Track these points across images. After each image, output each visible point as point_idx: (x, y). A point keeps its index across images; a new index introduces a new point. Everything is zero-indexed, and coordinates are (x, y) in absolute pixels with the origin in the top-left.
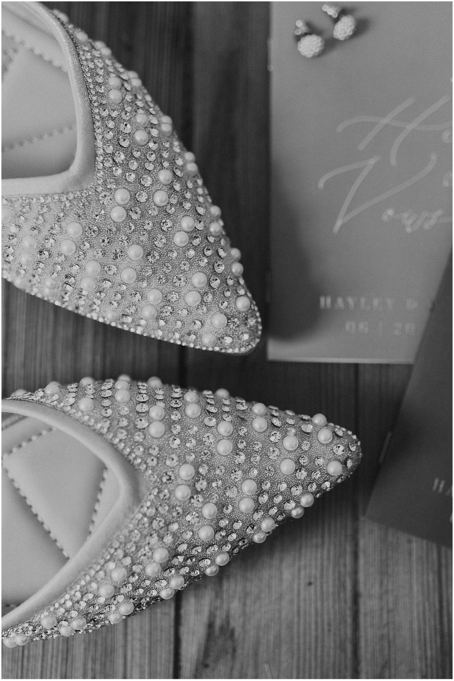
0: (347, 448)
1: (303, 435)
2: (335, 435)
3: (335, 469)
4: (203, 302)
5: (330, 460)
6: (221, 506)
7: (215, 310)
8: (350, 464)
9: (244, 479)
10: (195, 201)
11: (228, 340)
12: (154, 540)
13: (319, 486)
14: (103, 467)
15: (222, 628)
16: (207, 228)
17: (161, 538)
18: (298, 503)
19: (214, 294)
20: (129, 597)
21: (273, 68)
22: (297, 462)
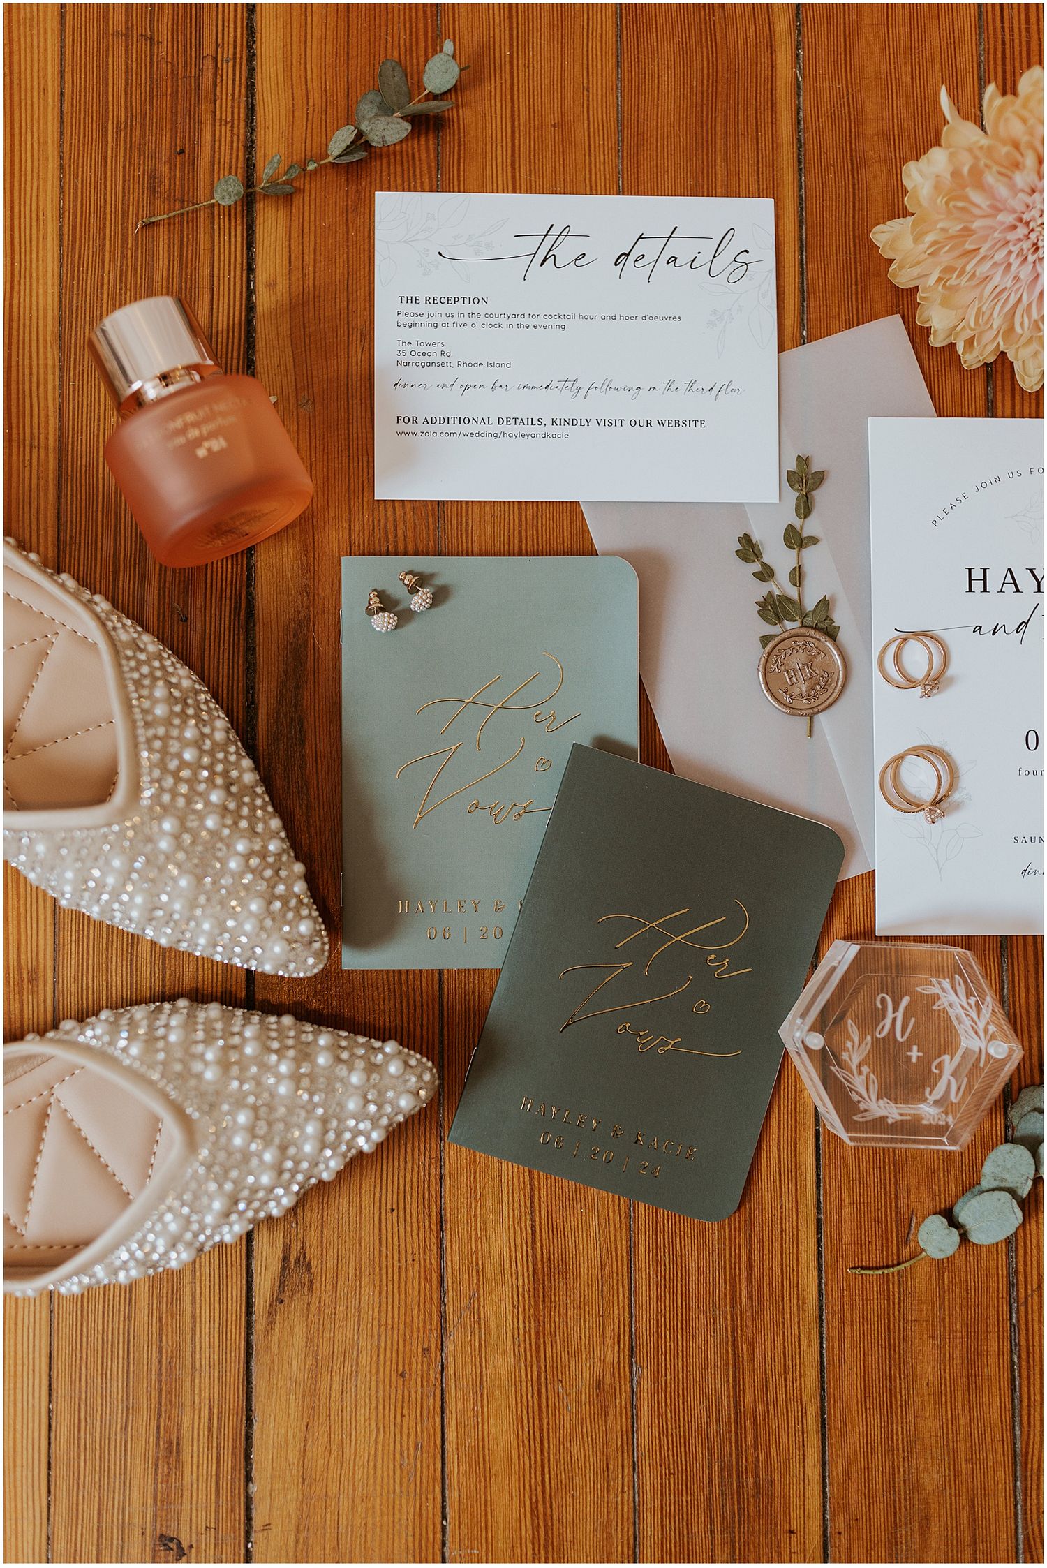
0: (420, 1077)
1: (371, 1068)
2: (406, 1064)
3: (405, 1103)
4: (262, 928)
5: (401, 1093)
6: (283, 1149)
7: (275, 936)
8: (422, 1093)
9: (307, 1120)
10: (252, 819)
11: (292, 966)
12: (213, 1186)
13: (390, 1119)
14: (157, 1119)
15: (298, 1261)
16: (265, 847)
17: (220, 1186)
18: (368, 1139)
19: (273, 919)
20: (189, 1245)
21: (344, 641)
22: (365, 1097)
